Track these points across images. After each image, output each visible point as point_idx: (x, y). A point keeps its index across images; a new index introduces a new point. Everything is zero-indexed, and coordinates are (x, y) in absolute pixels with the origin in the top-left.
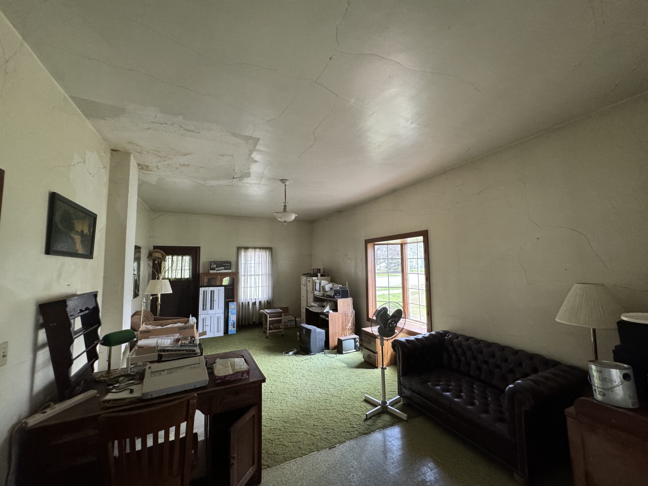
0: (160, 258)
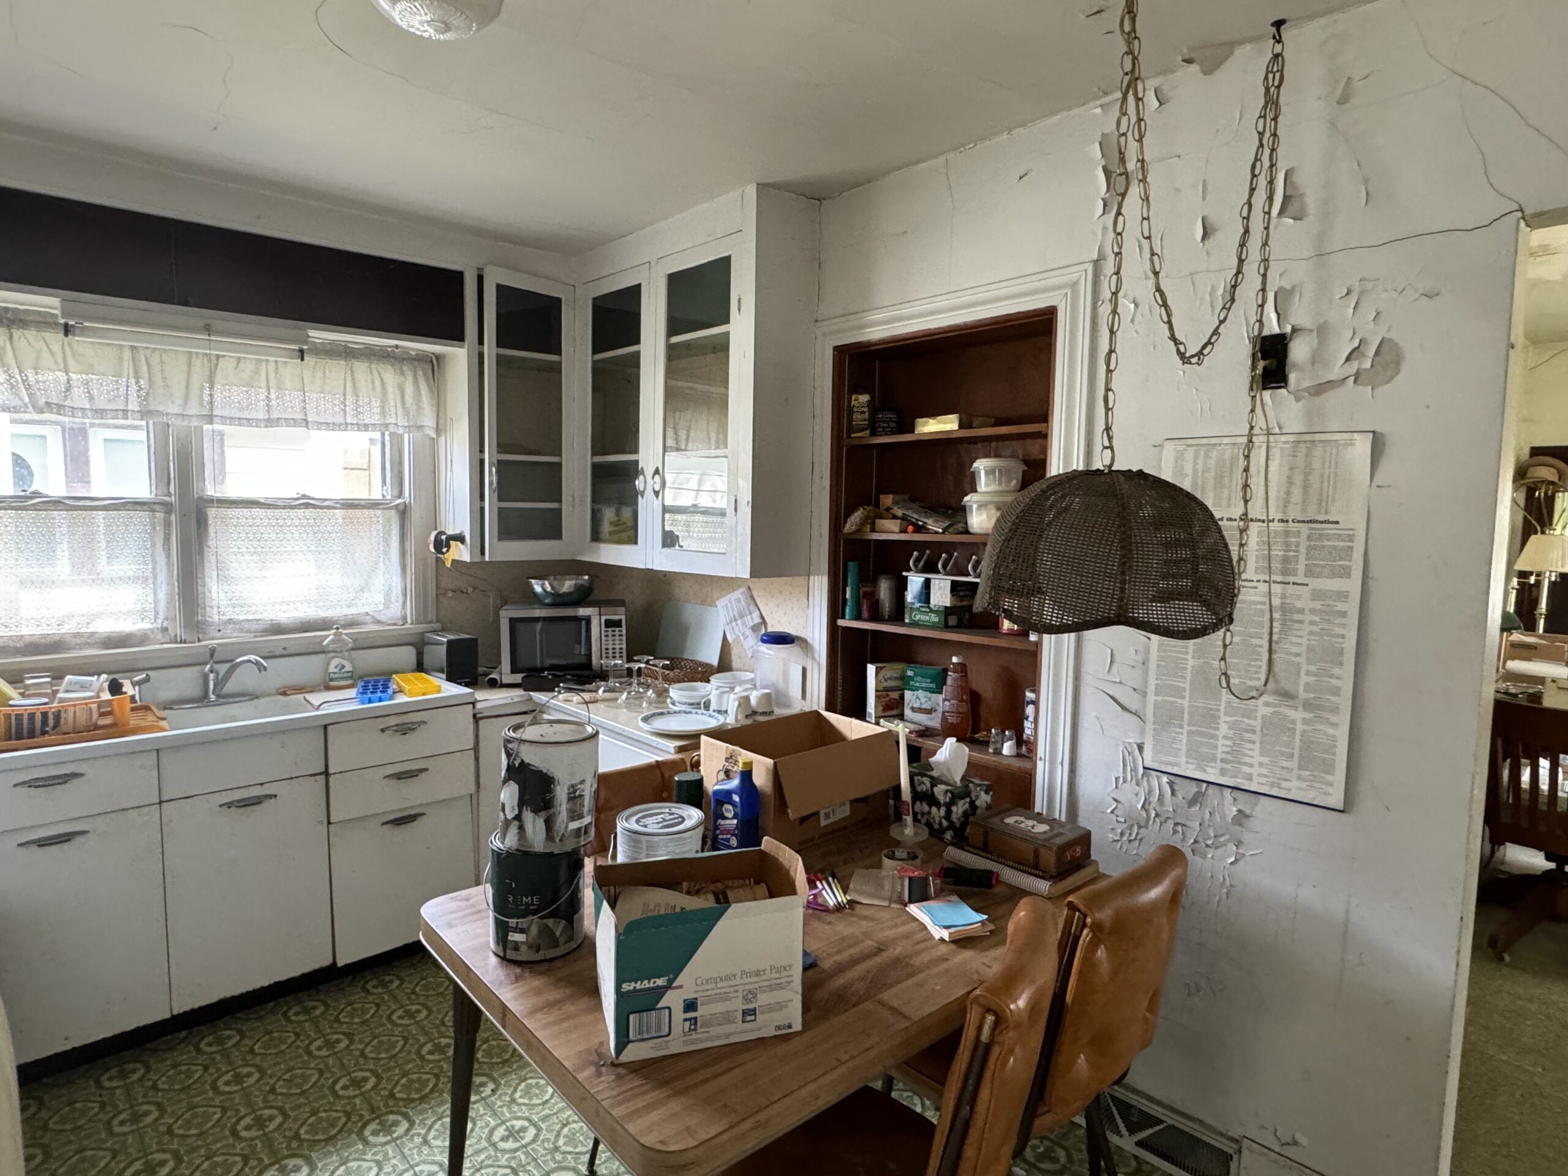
0: (1553, 483)
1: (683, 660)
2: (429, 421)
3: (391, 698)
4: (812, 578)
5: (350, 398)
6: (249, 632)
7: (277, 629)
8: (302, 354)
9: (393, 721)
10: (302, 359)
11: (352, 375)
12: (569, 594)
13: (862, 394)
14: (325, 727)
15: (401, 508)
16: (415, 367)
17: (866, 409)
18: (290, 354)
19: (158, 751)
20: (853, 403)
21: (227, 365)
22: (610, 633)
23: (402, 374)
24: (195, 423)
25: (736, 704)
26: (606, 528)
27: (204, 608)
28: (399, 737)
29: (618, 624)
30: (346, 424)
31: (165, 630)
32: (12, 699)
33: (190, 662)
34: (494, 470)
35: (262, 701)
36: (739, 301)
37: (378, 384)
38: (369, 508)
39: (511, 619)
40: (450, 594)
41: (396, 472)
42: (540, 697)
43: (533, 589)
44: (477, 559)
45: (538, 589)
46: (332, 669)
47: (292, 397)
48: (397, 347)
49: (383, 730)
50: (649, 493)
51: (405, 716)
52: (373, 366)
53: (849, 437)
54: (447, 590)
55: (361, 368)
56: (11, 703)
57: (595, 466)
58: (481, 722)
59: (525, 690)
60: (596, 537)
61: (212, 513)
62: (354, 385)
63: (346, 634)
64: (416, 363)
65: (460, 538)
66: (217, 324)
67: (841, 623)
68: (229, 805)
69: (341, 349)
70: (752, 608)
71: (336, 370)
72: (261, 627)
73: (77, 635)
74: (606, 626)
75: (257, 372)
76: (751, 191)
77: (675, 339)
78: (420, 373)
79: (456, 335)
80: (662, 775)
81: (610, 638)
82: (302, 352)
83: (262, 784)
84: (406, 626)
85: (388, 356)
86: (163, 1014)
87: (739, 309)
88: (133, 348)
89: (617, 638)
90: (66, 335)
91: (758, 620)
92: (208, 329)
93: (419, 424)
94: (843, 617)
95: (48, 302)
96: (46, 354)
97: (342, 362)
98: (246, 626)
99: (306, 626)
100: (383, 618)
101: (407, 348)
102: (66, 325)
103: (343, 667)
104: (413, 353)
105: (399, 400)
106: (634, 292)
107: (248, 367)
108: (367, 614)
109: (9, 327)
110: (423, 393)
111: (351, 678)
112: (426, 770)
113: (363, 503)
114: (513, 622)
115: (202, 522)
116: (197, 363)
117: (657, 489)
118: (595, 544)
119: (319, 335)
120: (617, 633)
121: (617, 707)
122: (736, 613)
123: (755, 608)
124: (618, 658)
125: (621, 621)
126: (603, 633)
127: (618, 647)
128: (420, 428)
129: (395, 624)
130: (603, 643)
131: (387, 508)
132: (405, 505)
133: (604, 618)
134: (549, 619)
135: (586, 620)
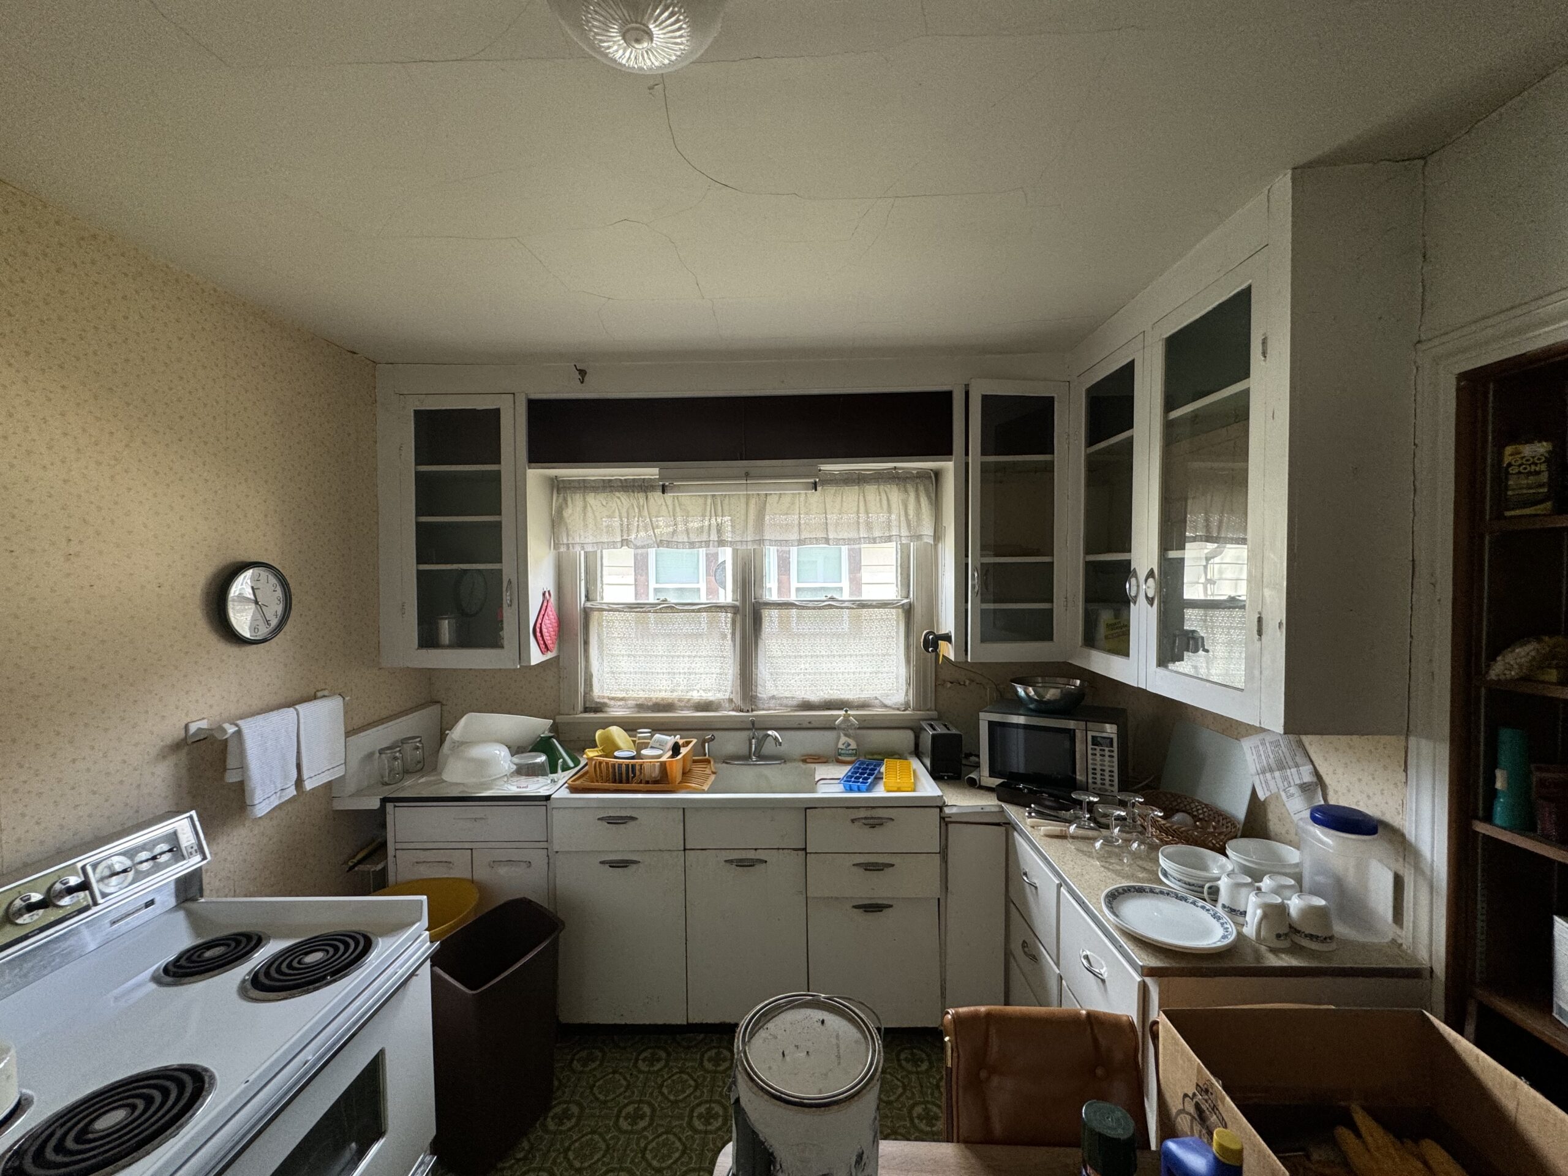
1: (1193, 801)
2: (927, 530)
3: (869, 790)
4: (1413, 740)
5: (862, 515)
6: (786, 706)
7: (807, 706)
8: (815, 486)
9: (863, 813)
10: (816, 490)
11: (864, 497)
12: (1055, 701)
13: (1529, 441)
14: (806, 809)
15: (906, 607)
16: (917, 484)
17: (1543, 467)
18: (806, 486)
19: (685, 809)
20: (1507, 460)
21: (772, 500)
22: (1098, 752)
23: (906, 491)
24: (751, 547)
25: (1259, 912)
26: (1102, 631)
27: (756, 686)
28: (867, 831)
29: (1107, 742)
30: (860, 538)
31: (731, 701)
32: (618, 749)
33: (745, 727)
34: (976, 575)
35: (789, 765)
36: (1264, 342)
37: (885, 502)
38: (879, 607)
39: (990, 722)
40: (949, 685)
41: (905, 576)
42: (1013, 812)
43: (1017, 691)
44: (962, 659)
45: (1021, 691)
46: (840, 746)
47: (816, 519)
48: (895, 468)
49: (853, 821)
50: (1142, 599)
51: (874, 811)
52: (882, 487)
53: (1499, 516)
54: (944, 681)
55: (871, 490)
56: (616, 754)
57: (1087, 564)
58: (950, 826)
59: (999, 799)
60: (1090, 641)
61: (766, 613)
62: (866, 505)
63: (853, 716)
64: (918, 480)
65: (947, 638)
66: (752, 471)
67: (1481, 828)
68: (730, 862)
69: (855, 476)
70: (1299, 759)
71: (851, 496)
72: (795, 703)
73: (680, 700)
74: (1093, 744)
76: (1283, 184)
77: (1175, 414)
78: (921, 488)
79: (945, 450)
80: (1095, 1040)
81: (1098, 757)
82: (815, 484)
83: (756, 849)
84: (907, 712)
85: (894, 477)
86: (681, 1021)
87: (1264, 354)
88: (713, 496)
89: (1107, 759)
90: (663, 492)
91: (1308, 778)
92: (747, 476)
93: (918, 534)
94: (1488, 818)
95: (650, 472)
96: (664, 507)
97: (856, 487)
98: (785, 702)
99: (829, 705)
100: (888, 702)
101: (907, 468)
102: (663, 486)
103: (849, 745)
104: (915, 472)
105: (902, 513)
106: (1127, 373)
107: (786, 500)
108: (876, 698)
109: (646, 492)
110: (923, 505)
111: (855, 755)
112: (892, 865)
113: (874, 603)
114: (991, 723)
115: (758, 619)
116: (753, 501)
117: (1150, 595)
118: (1086, 650)
119: (831, 468)
120: (1107, 753)
121: (1089, 855)
122: (1272, 761)
123: (1306, 760)
124: (1107, 782)
125: (1112, 739)
126: (1090, 752)
127: (1107, 769)
128: (919, 537)
129: (898, 709)
130: (1090, 761)
131: (896, 607)
132: (910, 604)
133: (1090, 734)
134: (1026, 727)
135: (1071, 734)
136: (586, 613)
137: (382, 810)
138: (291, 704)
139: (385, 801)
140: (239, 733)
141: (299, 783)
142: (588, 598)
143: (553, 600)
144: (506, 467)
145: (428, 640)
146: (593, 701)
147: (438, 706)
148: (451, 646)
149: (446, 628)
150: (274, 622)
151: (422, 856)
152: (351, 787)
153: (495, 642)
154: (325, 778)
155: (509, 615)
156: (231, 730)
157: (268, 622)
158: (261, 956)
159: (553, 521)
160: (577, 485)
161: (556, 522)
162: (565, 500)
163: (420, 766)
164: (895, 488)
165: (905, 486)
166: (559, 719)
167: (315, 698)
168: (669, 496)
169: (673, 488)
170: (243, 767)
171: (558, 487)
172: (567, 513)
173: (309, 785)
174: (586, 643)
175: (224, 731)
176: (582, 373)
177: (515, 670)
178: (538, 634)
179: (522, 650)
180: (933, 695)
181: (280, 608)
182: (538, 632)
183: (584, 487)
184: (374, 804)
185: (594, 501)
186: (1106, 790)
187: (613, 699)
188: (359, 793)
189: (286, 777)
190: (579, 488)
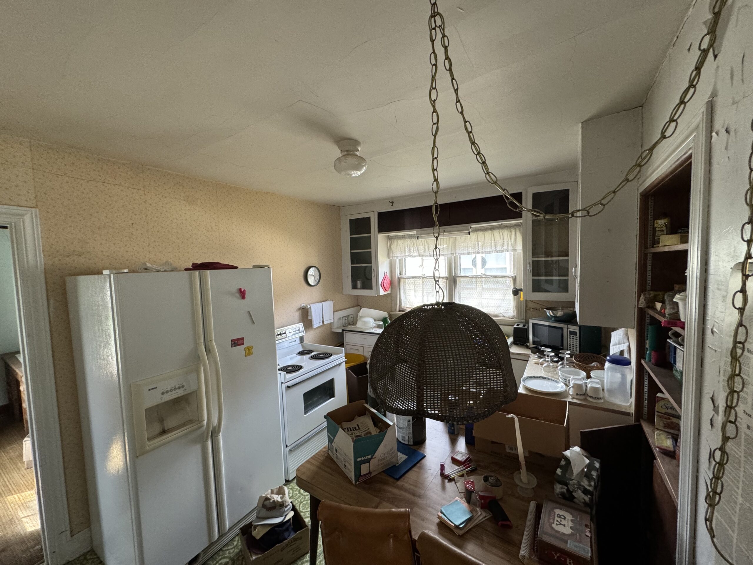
2: (519, 247)
5: (493, 242)
8: (469, 233)
11: (493, 235)
13: (661, 219)
15: (514, 278)
17: (665, 228)
20: (656, 225)
22: (572, 337)
23: (511, 232)
29: (575, 333)
34: (529, 266)
37: (502, 236)
38: (502, 278)
39: (533, 323)
40: (532, 310)
43: (547, 313)
47: (474, 244)
52: (501, 231)
54: (530, 308)
55: (496, 232)
61: (458, 279)
62: (494, 238)
64: (516, 227)
66: (446, 230)
67: (642, 361)
74: (570, 334)
75: (466, 239)
78: (517, 230)
81: (572, 339)
84: (513, 319)
85: (506, 226)
89: (575, 340)
91: (626, 348)
97: (490, 232)
100: (506, 315)
102: (418, 237)
105: (509, 240)
108: (501, 313)
110: (517, 237)
113: (500, 276)
115: (455, 282)
119: (474, 226)
120: (575, 338)
122: (617, 341)
123: (627, 341)
124: (575, 349)
125: (576, 332)
126: (569, 337)
127: (575, 344)
128: (515, 250)
129: (510, 318)
130: (568, 341)
131: (510, 278)
132: (515, 276)
133: (569, 330)
134: (549, 326)
135: (562, 329)
136: (399, 279)
137: (342, 333)
138: (321, 302)
139: (343, 330)
140: (310, 307)
141: (323, 322)
142: (400, 274)
143: (388, 275)
144: (372, 234)
145: (354, 287)
146: (401, 308)
147: (359, 307)
148: (360, 289)
149: (359, 283)
150: (317, 281)
151: (353, 347)
152: (336, 325)
153: (371, 288)
154: (329, 322)
155: (374, 280)
156: (309, 306)
157: (316, 281)
158: (313, 354)
159: (388, 250)
160: (394, 237)
161: (389, 250)
162: (392, 242)
163: (353, 323)
164: (506, 230)
165: (510, 230)
166: (392, 313)
167: (327, 301)
168: (420, 240)
169: (421, 237)
170: (311, 316)
171: (390, 238)
172: (392, 247)
173: (325, 323)
174: (399, 289)
175: (308, 307)
176: (392, 202)
177: (375, 296)
178: (382, 285)
179: (378, 291)
180: (525, 313)
181: (318, 278)
182: (383, 285)
183: (397, 238)
184: (340, 331)
185: (400, 242)
186: (574, 353)
187: (407, 308)
188: (338, 328)
189: (320, 320)
190: (395, 238)
